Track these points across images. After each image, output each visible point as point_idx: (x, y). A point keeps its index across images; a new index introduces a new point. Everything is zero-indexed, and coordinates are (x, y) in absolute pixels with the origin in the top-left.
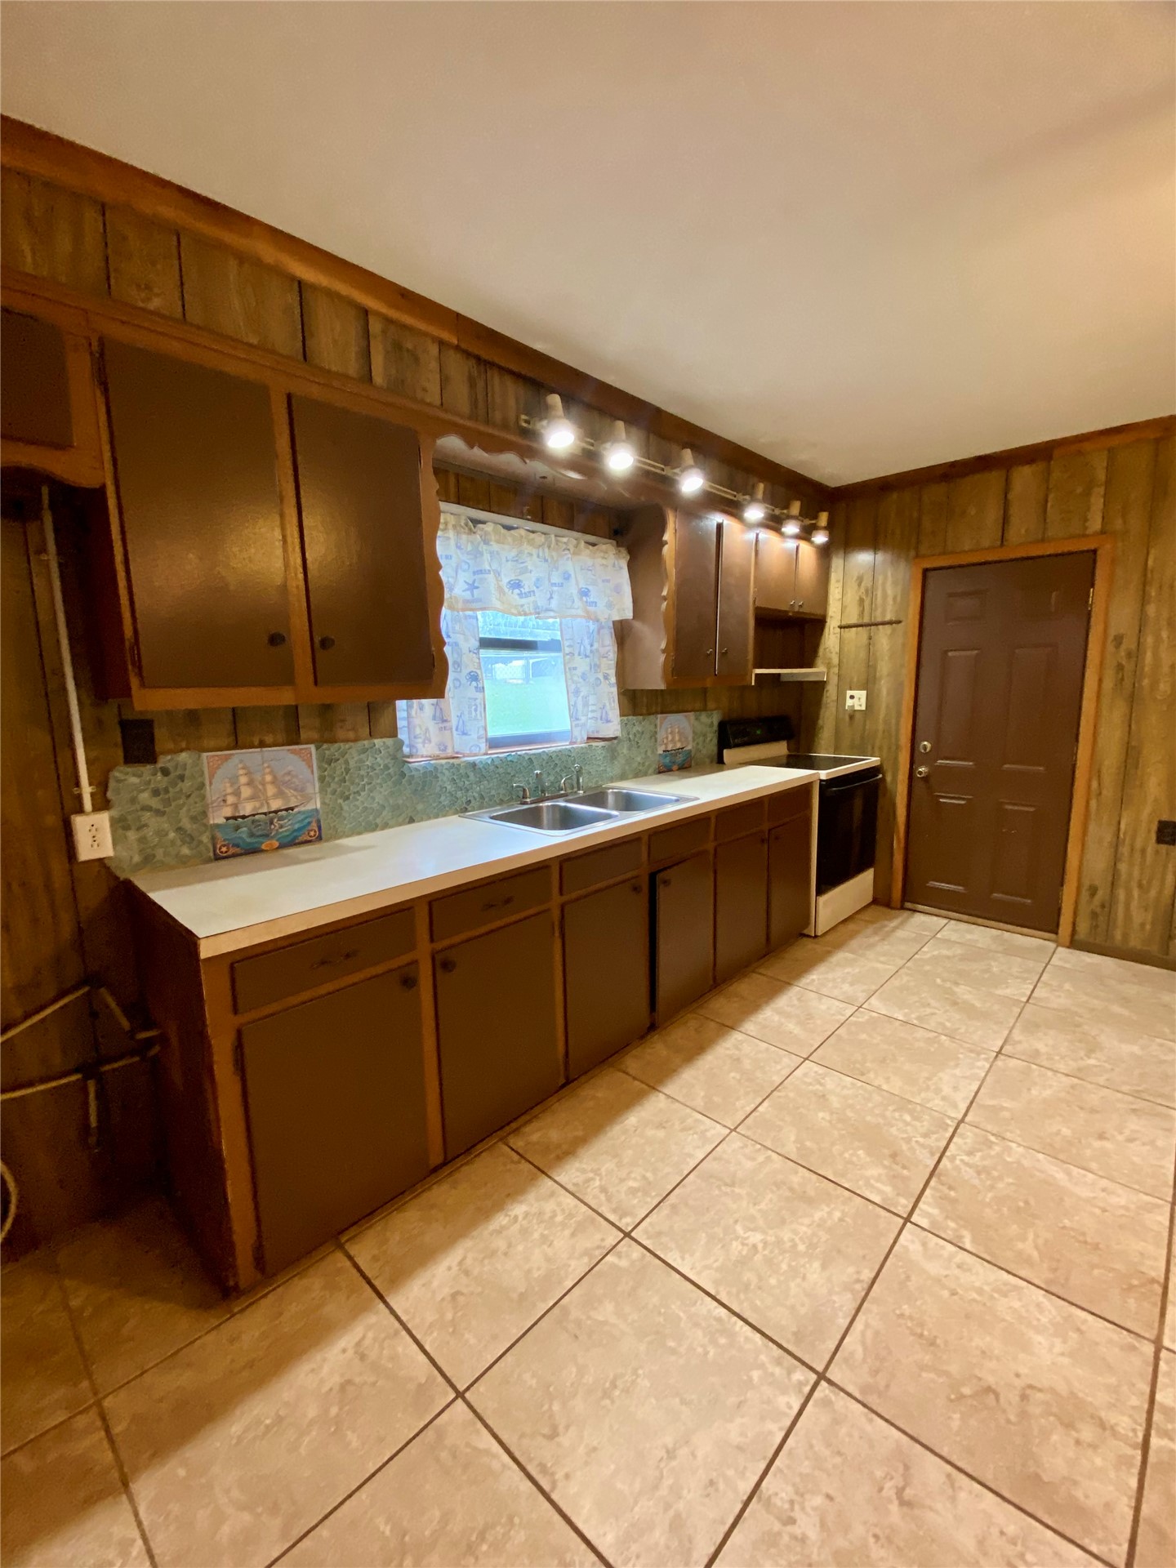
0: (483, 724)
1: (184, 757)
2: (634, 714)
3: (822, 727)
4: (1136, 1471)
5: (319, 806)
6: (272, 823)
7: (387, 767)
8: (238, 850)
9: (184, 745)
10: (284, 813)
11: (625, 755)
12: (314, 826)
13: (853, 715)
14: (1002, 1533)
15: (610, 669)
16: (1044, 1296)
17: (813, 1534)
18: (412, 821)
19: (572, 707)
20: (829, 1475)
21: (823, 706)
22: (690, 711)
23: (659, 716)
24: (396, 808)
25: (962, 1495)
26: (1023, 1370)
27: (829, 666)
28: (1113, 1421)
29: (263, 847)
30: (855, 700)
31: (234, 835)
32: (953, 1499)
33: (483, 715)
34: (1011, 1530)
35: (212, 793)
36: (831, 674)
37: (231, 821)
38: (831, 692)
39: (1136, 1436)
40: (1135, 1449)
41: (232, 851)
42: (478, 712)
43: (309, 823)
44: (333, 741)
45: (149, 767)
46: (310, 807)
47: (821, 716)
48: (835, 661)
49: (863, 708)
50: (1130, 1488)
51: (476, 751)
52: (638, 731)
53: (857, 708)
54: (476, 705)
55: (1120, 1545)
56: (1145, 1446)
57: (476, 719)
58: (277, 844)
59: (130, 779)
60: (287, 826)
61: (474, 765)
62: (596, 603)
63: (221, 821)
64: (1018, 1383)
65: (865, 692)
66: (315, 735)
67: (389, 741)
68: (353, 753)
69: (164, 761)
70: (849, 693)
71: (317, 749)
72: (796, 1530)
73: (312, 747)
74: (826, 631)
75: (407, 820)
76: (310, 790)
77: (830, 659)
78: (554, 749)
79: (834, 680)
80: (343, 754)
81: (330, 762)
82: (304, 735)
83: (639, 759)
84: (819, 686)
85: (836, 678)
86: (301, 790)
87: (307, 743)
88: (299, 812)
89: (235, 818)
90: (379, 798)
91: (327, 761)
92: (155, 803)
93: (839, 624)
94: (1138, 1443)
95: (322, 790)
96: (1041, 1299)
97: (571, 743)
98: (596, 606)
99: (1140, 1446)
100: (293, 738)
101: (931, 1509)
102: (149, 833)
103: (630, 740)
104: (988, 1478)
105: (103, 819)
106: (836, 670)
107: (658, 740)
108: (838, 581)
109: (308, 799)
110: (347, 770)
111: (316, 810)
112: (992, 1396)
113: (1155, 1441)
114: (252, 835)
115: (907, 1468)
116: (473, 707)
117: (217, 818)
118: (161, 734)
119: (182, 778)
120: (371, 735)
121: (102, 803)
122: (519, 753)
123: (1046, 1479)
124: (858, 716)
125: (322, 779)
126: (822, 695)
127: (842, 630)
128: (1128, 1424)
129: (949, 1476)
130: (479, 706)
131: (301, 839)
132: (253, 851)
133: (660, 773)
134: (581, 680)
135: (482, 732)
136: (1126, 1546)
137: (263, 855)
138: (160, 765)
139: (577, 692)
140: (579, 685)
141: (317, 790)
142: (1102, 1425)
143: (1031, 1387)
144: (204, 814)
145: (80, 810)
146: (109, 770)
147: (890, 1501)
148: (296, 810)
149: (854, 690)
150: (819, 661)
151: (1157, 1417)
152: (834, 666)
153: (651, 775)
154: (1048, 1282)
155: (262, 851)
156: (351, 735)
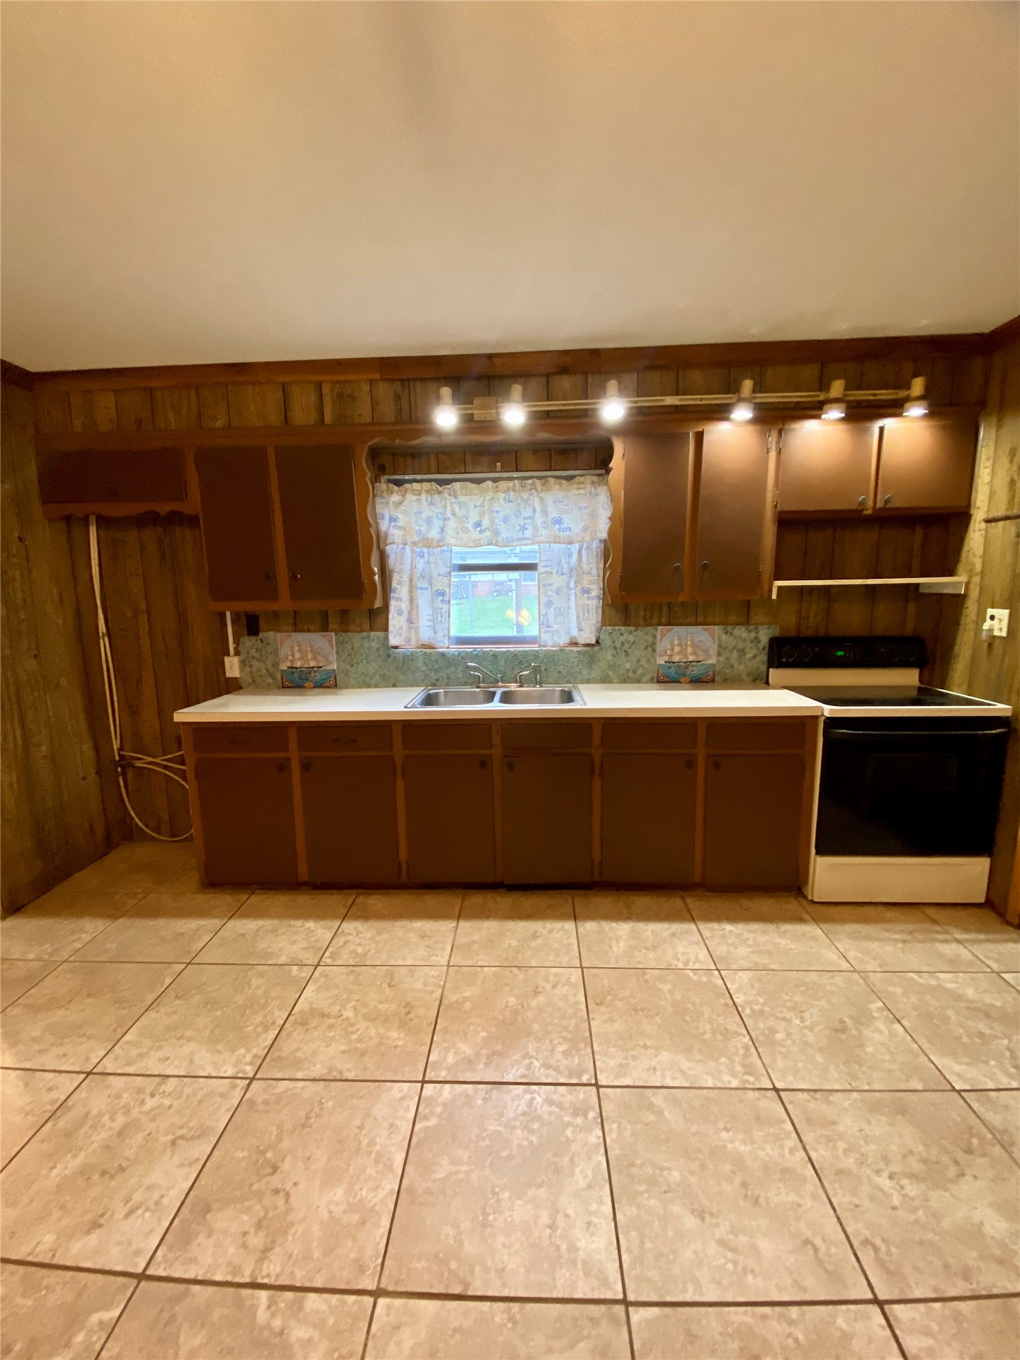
0: (447, 626)
1: (271, 633)
2: (626, 624)
3: (958, 656)
4: (229, 1278)
5: (335, 668)
6: (310, 673)
7: (378, 649)
8: (293, 685)
9: (271, 628)
10: (316, 669)
11: (608, 661)
12: (333, 679)
13: (992, 639)
14: (162, 1197)
15: (592, 584)
16: (392, 1190)
17: (147, 1107)
18: (394, 686)
19: (542, 617)
20: (185, 1102)
21: (961, 628)
22: (717, 625)
23: (660, 628)
24: (384, 676)
25: (186, 1170)
26: (302, 1187)
27: (971, 573)
28: (273, 1258)
29: (305, 685)
30: (996, 622)
31: (291, 677)
32: (182, 1165)
33: (447, 620)
34: (165, 1201)
35: (282, 655)
36: (972, 586)
37: (290, 670)
38: (971, 608)
39: (263, 1277)
40: (251, 1276)
41: (290, 685)
42: (443, 619)
43: (330, 677)
44: (347, 631)
45: (255, 638)
46: (330, 667)
47: (958, 642)
48: (978, 567)
49: (1004, 634)
50: (213, 1275)
51: (442, 645)
52: (628, 641)
53: (996, 633)
54: (442, 613)
55: (165, 1269)
56: (255, 1286)
57: (441, 622)
58: (313, 685)
59: (248, 641)
60: (318, 676)
61: (443, 654)
62: (570, 528)
63: (285, 668)
64: (288, 1186)
65: (1008, 611)
66: (336, 627)
67: (381, 634)
68: (356, 639)
69: (261, 635)
70: (990, 612)
71: (336, 635)
72: (148, 1099)
73: (333, 634)
74: (972, 526)
75: (392, 684)
76: (331, 658)
77: (973, 564)
78: (520, 649)
79: (974, 593)
80: (351, 639)
81: (342, 644)
82: (331, 626)
83: (628, 666)
84: (958, 601)
85: (978, 589)
86: (326, 658)
87: (332, 632)
88: (324, 670)
89: (292, 668)
90: (371, 671)
91: (340, 643)
92: (257, 655)
93: (985, 516)
94: (257, 1278)
95: (337, 661)
96: (388, 1188)
97: (540, 646)
98: (570, 531)
99: (253, 1281)
100: (324, 628)
101: (172, 1155)
102: (254, 669)
103: (615, 648)
104: (202, 1181)
105: (236, 660)
106: (977, 579)
107: (658, 651)
108: (988, 459)
109: (330, 663)
110: (353, 649)
111: (334, 670)
112: (271, 1171)
113: (263, 1295)
114: (300, 678)
115: (199, 1137)
116: (440, 614)
117: (284, 667)
118: (262, 622)
119: (268, 644)
120: (371, 629)
121: (237, 653)
122: (484, 649)
123: (208, 1216)
124: (997, 644)
125: (337, 652)
126: (960, 614)
127: (989, 524)
128: (272, 1271)
129: (198, 1159)
130: (444, 614)
131: (325, 685)
132: (301, 687)
133: (658, 682)
134: (555, 595)
135: (446, 632)
136: (163, 1274)
137: (304, 689)
138: (260, 637)
139: (549, 604)
140: (551, 598)
141: (335, 658)
142: (267, 1250)
143: (288, 1195)
144: (277, 664)
145: (228, 655)
146: (239, 639)
147: (174, 1134)
148: (323, 668)
149: (996, 608)
150: (961, 568)
151: (289, 1295)
152: (977, 574)
153: (646, 682)
154: (411, 1191)
155: (305, 687)
156: (358, 629)
